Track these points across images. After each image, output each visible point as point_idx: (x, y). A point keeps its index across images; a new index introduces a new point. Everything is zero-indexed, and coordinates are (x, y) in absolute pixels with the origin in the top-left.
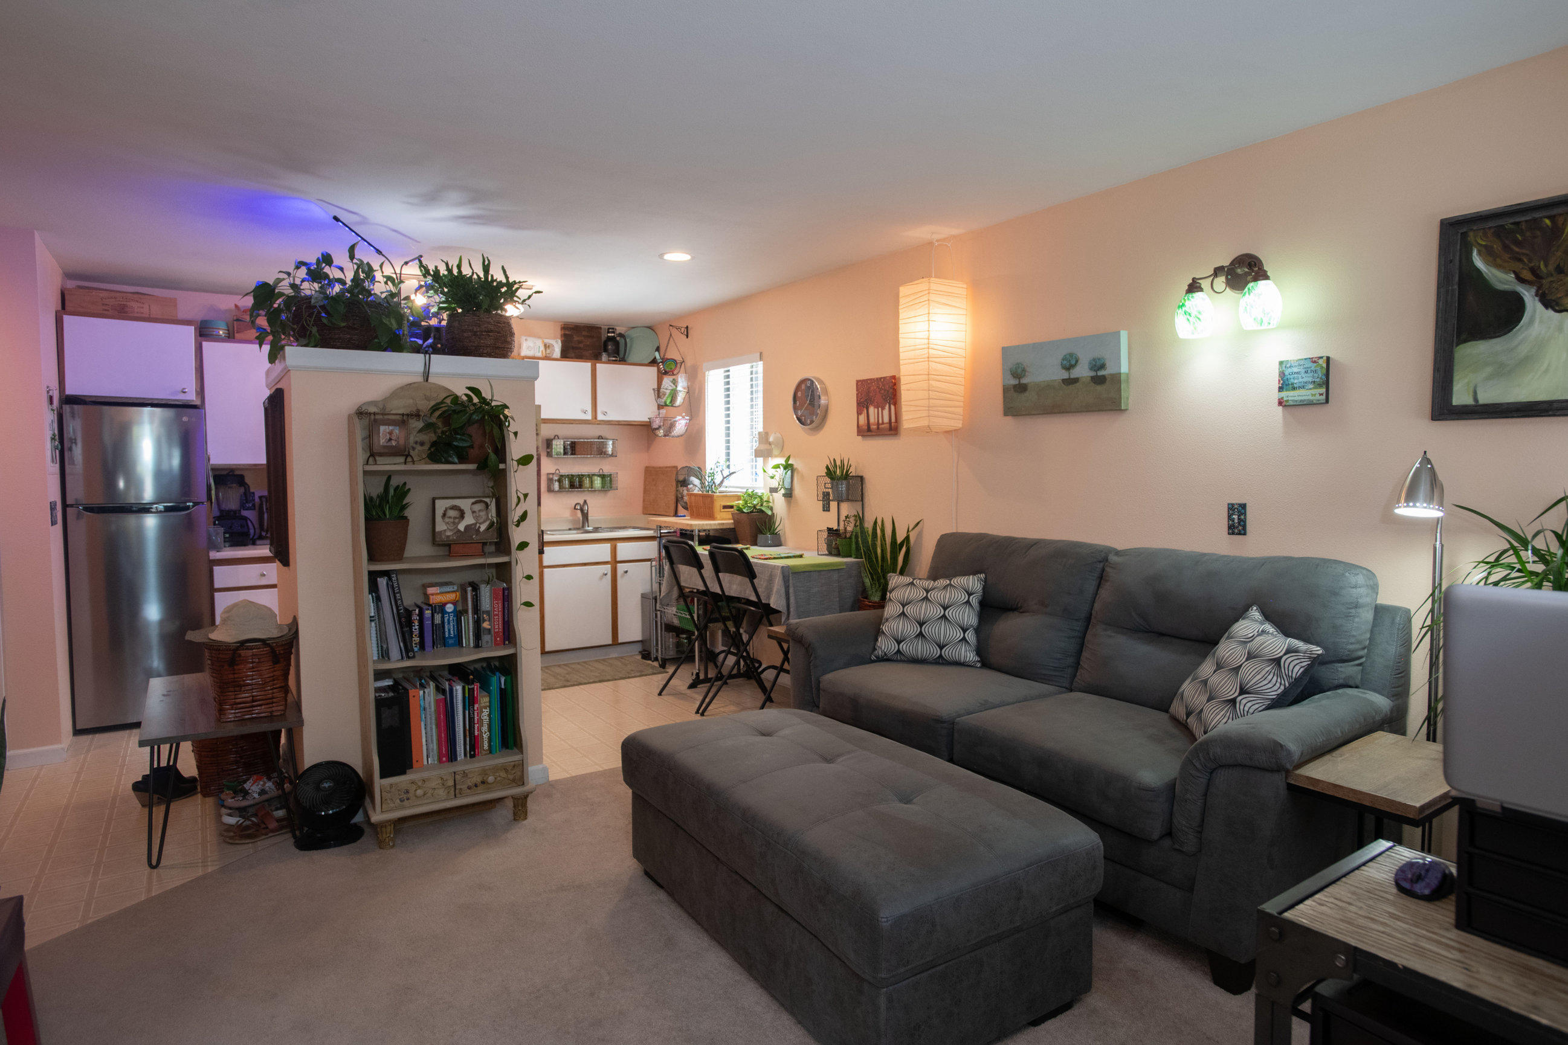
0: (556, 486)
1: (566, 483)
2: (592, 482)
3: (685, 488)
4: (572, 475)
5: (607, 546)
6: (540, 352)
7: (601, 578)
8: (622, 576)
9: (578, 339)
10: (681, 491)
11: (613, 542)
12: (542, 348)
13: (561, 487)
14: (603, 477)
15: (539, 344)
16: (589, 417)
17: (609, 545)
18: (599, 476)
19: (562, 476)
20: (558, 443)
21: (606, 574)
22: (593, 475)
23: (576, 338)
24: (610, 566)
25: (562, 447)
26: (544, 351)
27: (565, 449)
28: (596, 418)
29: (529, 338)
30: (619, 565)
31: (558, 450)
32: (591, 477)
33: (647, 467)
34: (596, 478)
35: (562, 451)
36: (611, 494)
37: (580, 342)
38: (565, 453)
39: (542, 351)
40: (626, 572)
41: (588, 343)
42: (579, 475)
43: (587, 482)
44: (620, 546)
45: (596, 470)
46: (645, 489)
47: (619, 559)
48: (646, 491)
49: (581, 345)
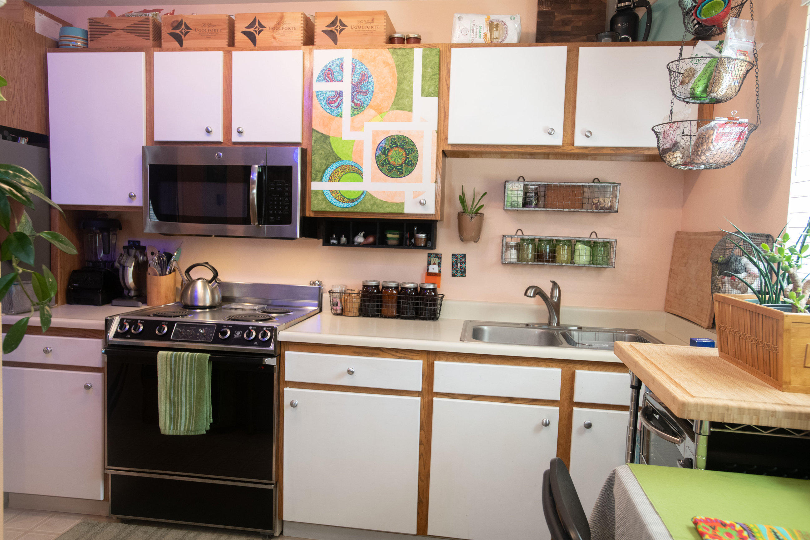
0: (512, 255)
1: (529, 252)
2: (572, 253)
3: (727, 279)
4: (540, 240)
5: (556, 373)
6: (482, 37)
7: (537, 430)
8: (580, 433)
9: (563, 17)
10: (719, 284)
11: (569, 367)
12: (485, 29)
13: (520, 258)
14: (592, 245)
15: (482, 22)
16: (557, 140)
17: (559, 370)
18: (587, 243)
19: (523, 240)
20: (515, 188)
21: (547, 425)
22: (577, 241)
23: (559, 17)
24: (557, 409)
25: (521, 194)
26: (488, 34)
27: (526, 196)
28: (573, 144)
29: (464, 16)
30: (575, 409)
31: (515, 199)
32: (571, 243)
33: (678, 233)
34: (579, 246)
35: (521, 200)
36: (607, 273)
37: (565, 23)
38: (525, 205)
39: (485, 35)
40: (589, 426)
41: (580, 24)
42: (551, 241)
43: (564, 253)
44: (581, 375)
45: (585, 234)
46: (671, 269)
47: (576, 399)
48: (672, 273)
49: (568, 28)
